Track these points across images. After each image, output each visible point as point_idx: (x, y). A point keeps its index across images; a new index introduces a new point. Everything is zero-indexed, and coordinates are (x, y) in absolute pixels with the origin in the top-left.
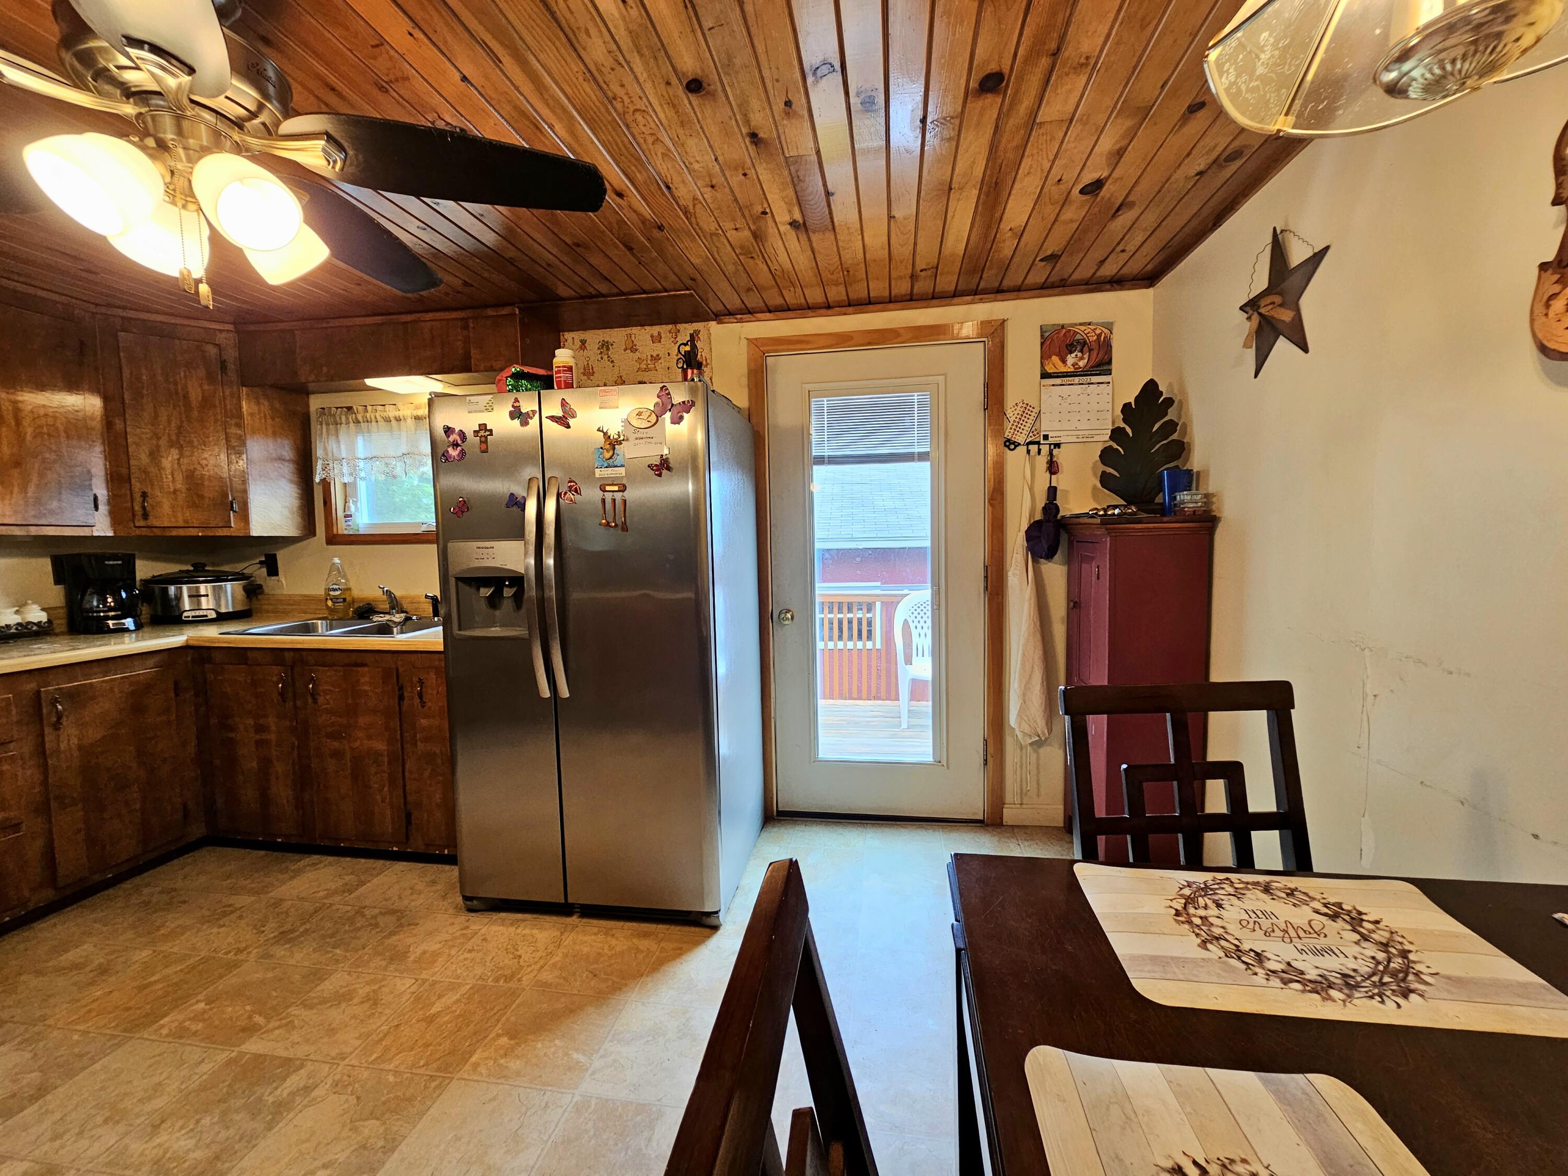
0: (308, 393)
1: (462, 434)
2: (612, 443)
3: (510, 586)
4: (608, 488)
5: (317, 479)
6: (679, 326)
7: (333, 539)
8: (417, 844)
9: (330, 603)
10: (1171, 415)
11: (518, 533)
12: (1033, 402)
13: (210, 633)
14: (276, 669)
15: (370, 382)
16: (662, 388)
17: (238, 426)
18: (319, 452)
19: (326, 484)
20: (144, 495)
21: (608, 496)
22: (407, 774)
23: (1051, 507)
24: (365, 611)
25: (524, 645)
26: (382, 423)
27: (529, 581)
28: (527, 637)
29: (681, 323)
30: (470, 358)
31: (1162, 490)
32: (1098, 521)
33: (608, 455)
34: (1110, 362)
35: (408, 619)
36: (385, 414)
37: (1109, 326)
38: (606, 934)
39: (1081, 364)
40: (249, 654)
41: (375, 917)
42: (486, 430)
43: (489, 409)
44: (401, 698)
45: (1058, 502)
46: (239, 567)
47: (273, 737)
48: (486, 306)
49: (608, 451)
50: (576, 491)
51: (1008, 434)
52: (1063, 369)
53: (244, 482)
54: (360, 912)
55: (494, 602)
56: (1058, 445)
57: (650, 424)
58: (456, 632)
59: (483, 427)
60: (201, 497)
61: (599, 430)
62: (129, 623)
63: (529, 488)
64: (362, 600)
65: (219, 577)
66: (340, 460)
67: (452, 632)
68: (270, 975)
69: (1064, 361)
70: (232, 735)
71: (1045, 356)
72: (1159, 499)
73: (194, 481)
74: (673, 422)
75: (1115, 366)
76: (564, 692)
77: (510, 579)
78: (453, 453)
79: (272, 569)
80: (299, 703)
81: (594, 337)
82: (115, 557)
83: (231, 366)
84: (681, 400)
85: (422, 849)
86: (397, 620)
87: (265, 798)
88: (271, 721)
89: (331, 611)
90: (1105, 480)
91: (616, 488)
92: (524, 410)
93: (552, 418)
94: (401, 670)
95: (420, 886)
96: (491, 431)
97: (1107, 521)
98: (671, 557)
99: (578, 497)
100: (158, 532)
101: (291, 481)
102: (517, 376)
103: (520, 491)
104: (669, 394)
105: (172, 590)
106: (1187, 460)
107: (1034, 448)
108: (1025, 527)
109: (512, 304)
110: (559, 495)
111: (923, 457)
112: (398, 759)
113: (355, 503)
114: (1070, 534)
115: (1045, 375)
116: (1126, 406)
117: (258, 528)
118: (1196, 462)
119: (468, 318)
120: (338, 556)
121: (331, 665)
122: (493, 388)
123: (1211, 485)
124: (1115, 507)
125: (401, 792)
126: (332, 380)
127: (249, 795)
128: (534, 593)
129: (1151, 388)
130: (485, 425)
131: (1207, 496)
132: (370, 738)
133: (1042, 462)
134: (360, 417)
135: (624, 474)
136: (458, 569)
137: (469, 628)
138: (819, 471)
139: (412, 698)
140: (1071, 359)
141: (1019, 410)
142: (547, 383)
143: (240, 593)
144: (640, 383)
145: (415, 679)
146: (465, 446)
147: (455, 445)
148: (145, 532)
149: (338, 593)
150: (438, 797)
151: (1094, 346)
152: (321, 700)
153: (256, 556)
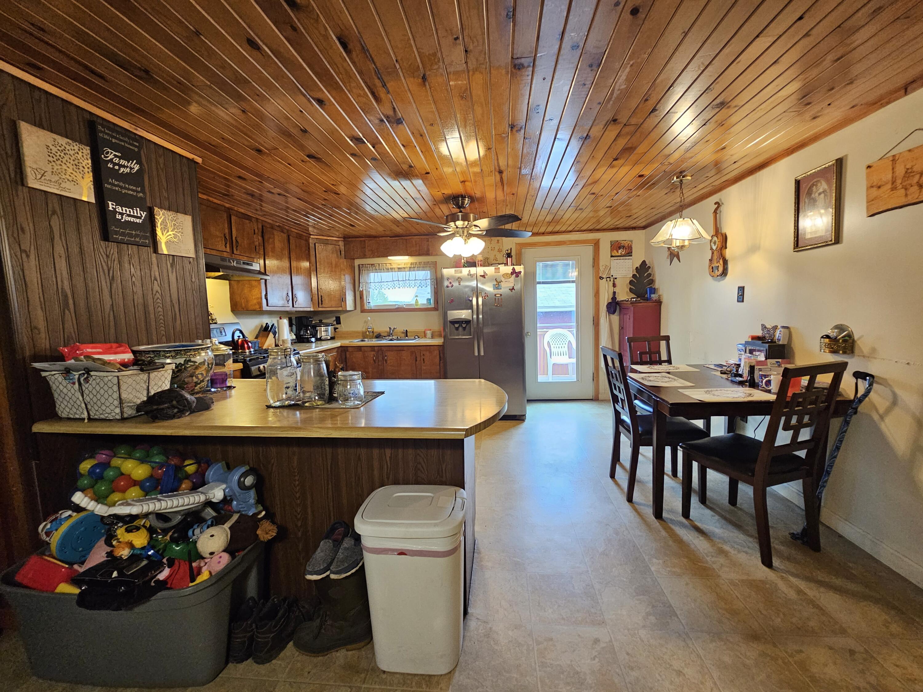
2: (498, 283)
4: (497, 295)
5: (360, 290)
7: (363, 311)
10: (650, 271)
11: (470, 308)
12: (608, 265)
13: (345, 342)
14: (372, 353)
15: (389, 258)
16: (513, 268)
18: (361, 280)
20: (321, 297)
21: (497, 298)
23: (614, 298)
24: (379, 336)
25: (471, 341)
27: (473, 322)
28: (472, 339)
31: (647, 293)
32: (629, 302)
34: (632, 253)
37: (631, 241)
39: (623, 253)
40: (362, 348)
42: (460, 279)
43: (461, 273)
44: (416, 360)
45: (616, 296)
49: (497, 285)
50: (487, 296)
51: (600, 275)
52: (617, 254)
53: (345, 291)
55: (458, 329)
56: (616, 278)
57: (509, 278)
58: (449, 337)
60: (335, 297)
62: (313, 340)
63: (473, 295)
65: (327, 325)
66: (369, 283)
69: (618, 252)
71: (612, 250)
72: (646, 296)
75: (633, 254)
76: (482, 353)
77: (465, 321)
78: (450, 285)
79: (338, 321)
80: (380, 363)
83: (342, 252)
88: (370, 370)
90: (631, 290)
91: (499, 295)
92: (472, 273)
93: (481, 276)
94: (416, 352)
97: (632, 303)
99: (488, 298)
100: (324, 309)
101: (352, 291)
105: (317, 329)
106: (654, 285)
107: (608, 279)
108: (606, 304)
110: (482, 297)
111: (573, 282)
113: (371, 298)
114: (620, 306)
115: (612, 256)
116: (637, 268)
117: (348, 307)
118: (657, 285)
121: (392, 351)
123: (661, 292)
124: (634, 298)
128: (476, 325)
129: (644, 262)
131: (659, 295)
132: (405, 374)
133: (611, 283)
134: (377, 268)
138: (538, 285)
139: (420, 360)
140: (620, 251)
141: (604, 267)
143: (333, 331)
148: (321, 309)
149: (370, 330)
151: (627, 247)
152: (388, 361)
153: (332, 317)
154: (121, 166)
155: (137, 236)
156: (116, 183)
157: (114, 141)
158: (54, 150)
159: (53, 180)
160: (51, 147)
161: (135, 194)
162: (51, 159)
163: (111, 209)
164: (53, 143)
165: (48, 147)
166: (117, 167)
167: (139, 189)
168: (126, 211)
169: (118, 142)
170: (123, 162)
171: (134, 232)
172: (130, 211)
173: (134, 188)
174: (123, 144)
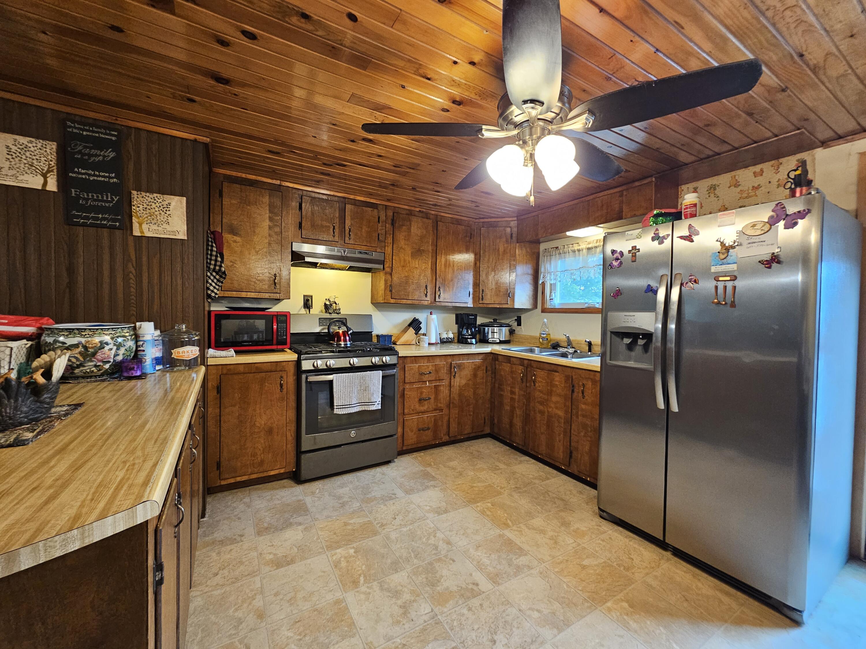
0: (540, 243)
1: (622, 254)
2: (726, 249)
3: (642, 339)
4: (721, 279)
5: (540, 282)
6: (781, 160)
7: (544, 311)
8: (574, 469)
9: (541, 340)
11: (651, 307)
13: (498, 349)
14: (521, 367)
15: (569, 233)
16: (777, 205)
17: (514, 260)
18: (542, 269)
19: (543, 284)
20: (483, 291)
21: (721, 285)
22: (572, 431)
24: (556, 346)
25: (650, 375)
26: (571, 253)
27: (656, 337)
28: (653, 370)
29: (784, 157)
30: (622, 212)
33: (723, 257)
35: (576, 351)
36: (573, 249)
38: (694, 577)
40: (512, 359)
41: (553, 498)
42: (636, 249)
43: (639, 237)
44: (573, 391)
46: (507, 321)
47: (517, 397)
48: (634, 181)
49: (723, 254)
50: (695, 281)
53: (514, 285)
54: (547, 492)
55: (630, 347)
57: (763, 232)
58: (608, 361)
59: (634, 248)
60: (500, 291)
61: (717, 241)
62: (474, 341)
63: (660, 283)
64: (554, 340)
65: (501, 325)
66: (550, 273)
67: (606, 360)
68: (512, 504)
70: (502, 393)
73: (498, 286)
74: (786, 227)
76: (675, 407)
77: (643, 334)
78: (615, 263)
79: (519, 322)
80: (528, 385)
81: (704, 184)
82: (472, 315)
83: (514, 235)
84: (796, 210)
85: (576, 473)
86: (571, 352)
87: (511, 424)
88: (517, 390)
89: (542, 344)
91: (728, 278)
92: (661, 235)
93: (681, 237)
94: (574, 377)
95: (575, 492)
96: (639, 249)
98: (776, 327)
99: (696, 285)
100: (485, 306)
101: (530, 284)
102: (657, 216)
103: (654, 284)
104: (784, 207)
105: (486, 328)
109: (651, 176)
110: (682, 284)
112: (569, 422)
113: (555, 293)
117: (517, 306)
119: (622, 191)
120: (546, 318)
121: (543, 369)
122: (640, 225)
125: (568, 440)
126: (552, 234)
127: (506, 420)
128: (659, 344)
130: (636, 246)
132: (557, 408)
134: (561, 252)
135: (736, 269)
136: (612, 327)
137: (615, 360)
139: (578, 392)
142: (677, 216)
143: (508, 333)
144: (741, 207)
145: (581, 383)
146: (622, 259)
147: (617, 259)
148: (481, 305)
149: (545, 336)
150: (587, 448)
152: (537, 385)
153: (514, 317)
154: (90, 155)
155: (104, 219)
156: (83, 171)
157: (85, 133)
158: (14, 148)
159: (10, 174)
160: (11, 146)
161: (107, 180)
162: (9, 157)
163: (73, 195)
164: (13, 143)
165: (7, 147)
166: (86, 157)
167: (113, 175)
168: (93, 196)
169: (90, 134)
170: (93, 152)
171: (100, 216)
172: (98, 197)
173: (107, 175)
174: (97, 135)
